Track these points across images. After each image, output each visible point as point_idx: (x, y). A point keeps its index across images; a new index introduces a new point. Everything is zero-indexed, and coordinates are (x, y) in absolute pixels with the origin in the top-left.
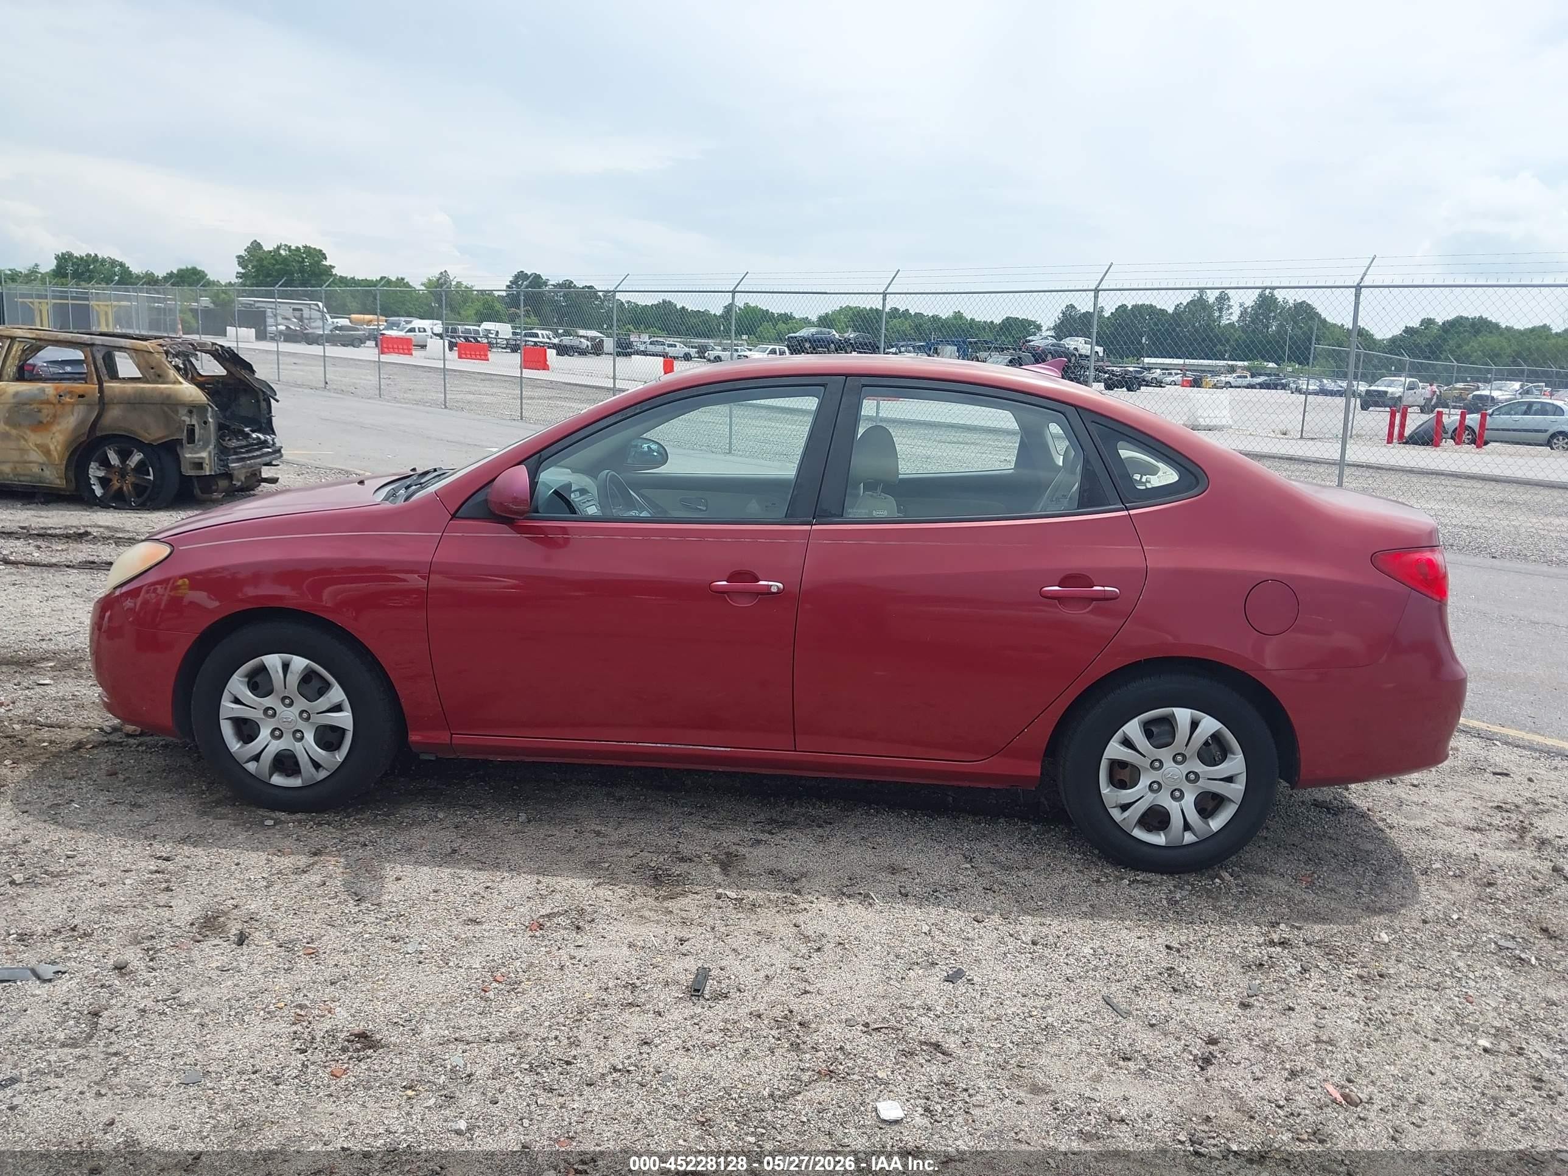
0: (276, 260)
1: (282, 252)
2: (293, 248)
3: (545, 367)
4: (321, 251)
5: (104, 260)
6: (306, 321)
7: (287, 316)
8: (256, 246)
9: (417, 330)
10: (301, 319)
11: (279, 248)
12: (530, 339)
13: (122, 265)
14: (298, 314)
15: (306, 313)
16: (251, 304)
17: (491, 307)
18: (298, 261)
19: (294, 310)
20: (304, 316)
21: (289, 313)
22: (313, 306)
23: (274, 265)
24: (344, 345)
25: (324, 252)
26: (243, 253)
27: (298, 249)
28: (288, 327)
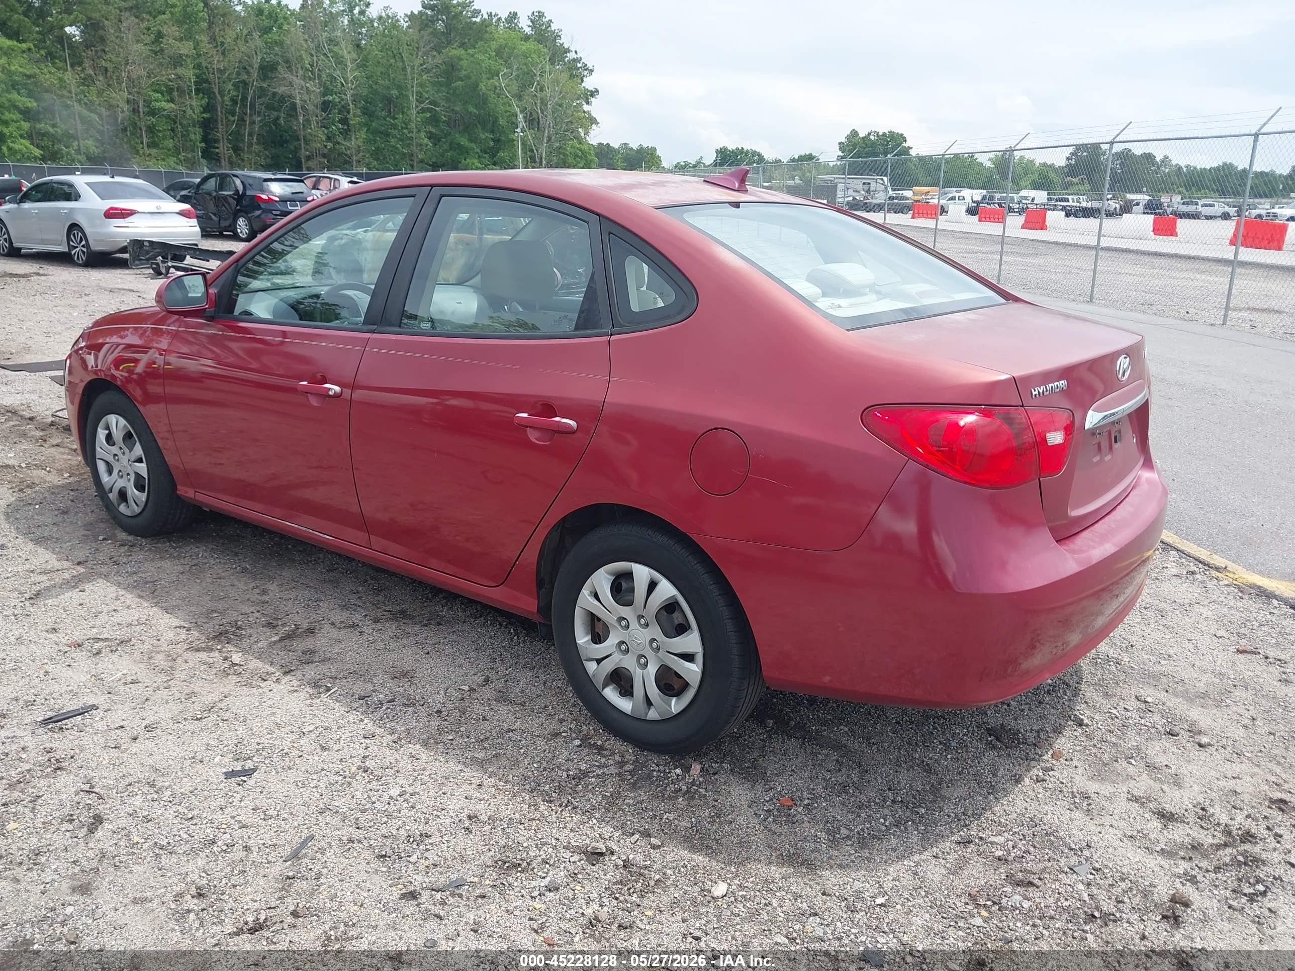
0: (866, 145)
1: (872, 137)
2: (881, 133)
3: (1043, 227)
4: (902, 135)
5: (747, 151)
6: (872, 193)
7: (859, 190)
8: (854, 133)
9: (957, 198)
10: (868, 192)
11: (869, 134)
12: (1060, 203)
13: (759, 155)
14: (866, 187)
15: (873, 186)
16: (831, 181)
17: (1046, 177)
18: (883, 145)
19: (864, 184)
20: (871, 189)
21: (859, 186)
22: (879, 181)
23: (865, 148)
24: (895, 212)
25: (905, 135)
26: (843, 140)
27: (884, 134)
28: (854, 198)
